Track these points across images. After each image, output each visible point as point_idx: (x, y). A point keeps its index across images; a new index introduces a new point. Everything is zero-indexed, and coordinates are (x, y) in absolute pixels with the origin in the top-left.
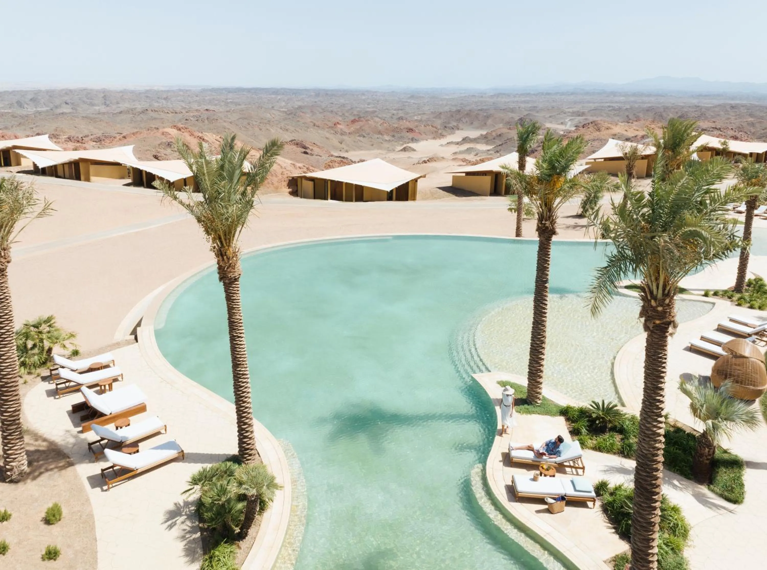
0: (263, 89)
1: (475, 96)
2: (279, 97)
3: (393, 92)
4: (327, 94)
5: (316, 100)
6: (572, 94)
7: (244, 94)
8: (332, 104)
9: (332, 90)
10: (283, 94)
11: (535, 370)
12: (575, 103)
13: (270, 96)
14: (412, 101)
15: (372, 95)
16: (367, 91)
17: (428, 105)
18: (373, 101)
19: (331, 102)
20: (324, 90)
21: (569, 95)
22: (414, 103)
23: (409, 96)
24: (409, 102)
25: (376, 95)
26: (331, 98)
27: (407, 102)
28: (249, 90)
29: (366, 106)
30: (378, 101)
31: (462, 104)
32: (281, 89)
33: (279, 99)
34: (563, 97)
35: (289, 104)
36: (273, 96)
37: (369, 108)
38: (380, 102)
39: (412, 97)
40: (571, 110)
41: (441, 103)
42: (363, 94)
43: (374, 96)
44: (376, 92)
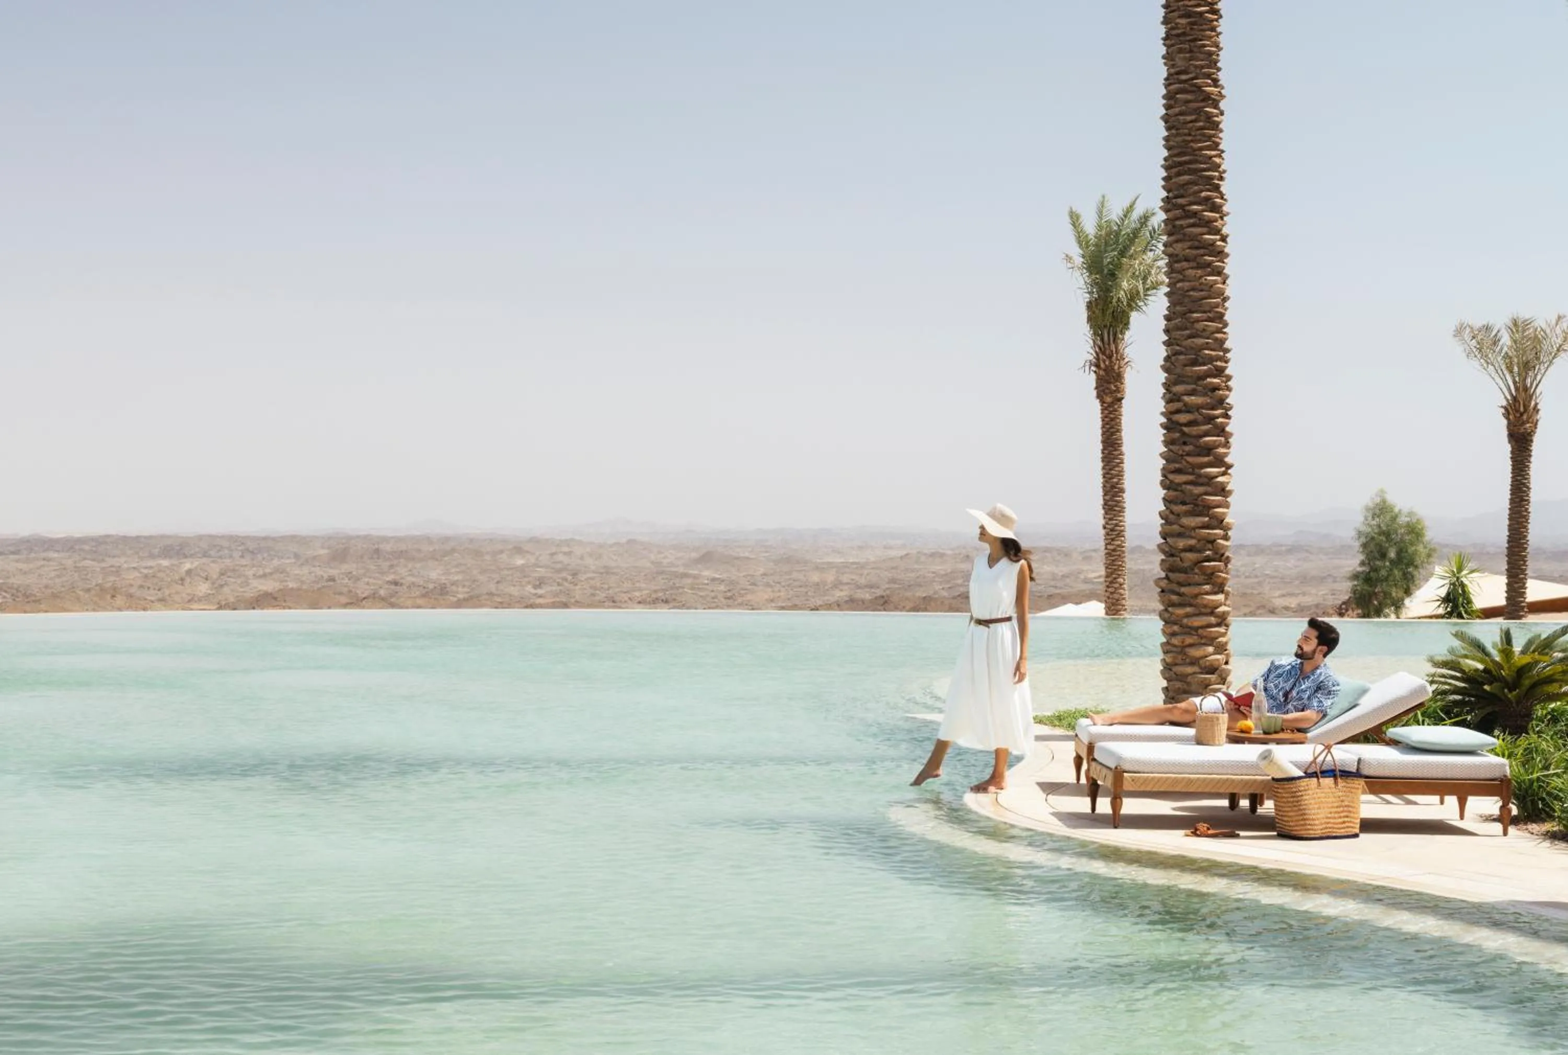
0: (125, 540)
1: (942, 555)
2: (187, 566)
3: (631, 542)
4: (377, 551)
5: (334, 572)
6: (1292, 550)
7: (49, 560)
8: (396, 583)
9: (399, 540)
10: (205, 555)
11: (1190, 549)
12: (1305, 579)
13: (151, 563)
14: (706, 573)
15: (552, 554)
16: (535, 540)
17: (768, 585)
18: (559, 571)
19: (391, 577)
20: (366, 538)
21: (1278, 553)
22: (714, 580)
23: (694, 555)
24: (695, 577)
25: (569, 554)
26: (392, 566)
27: (685, 575)
28: (71, 545)
29: (529, 588)
30: (575, 575)
31: (893, 581)
32: (200, 538)
33: (189, 572)
34: (1260, 561)
35: (226, 590)
36: (165, 563)
37: (540, 597)
38: (582, 577)
39: (707, 558)
40: (1293, 602)
41: (815, 577)
42: (518, 550)
43: (560, 557)
44: (568, 542)
